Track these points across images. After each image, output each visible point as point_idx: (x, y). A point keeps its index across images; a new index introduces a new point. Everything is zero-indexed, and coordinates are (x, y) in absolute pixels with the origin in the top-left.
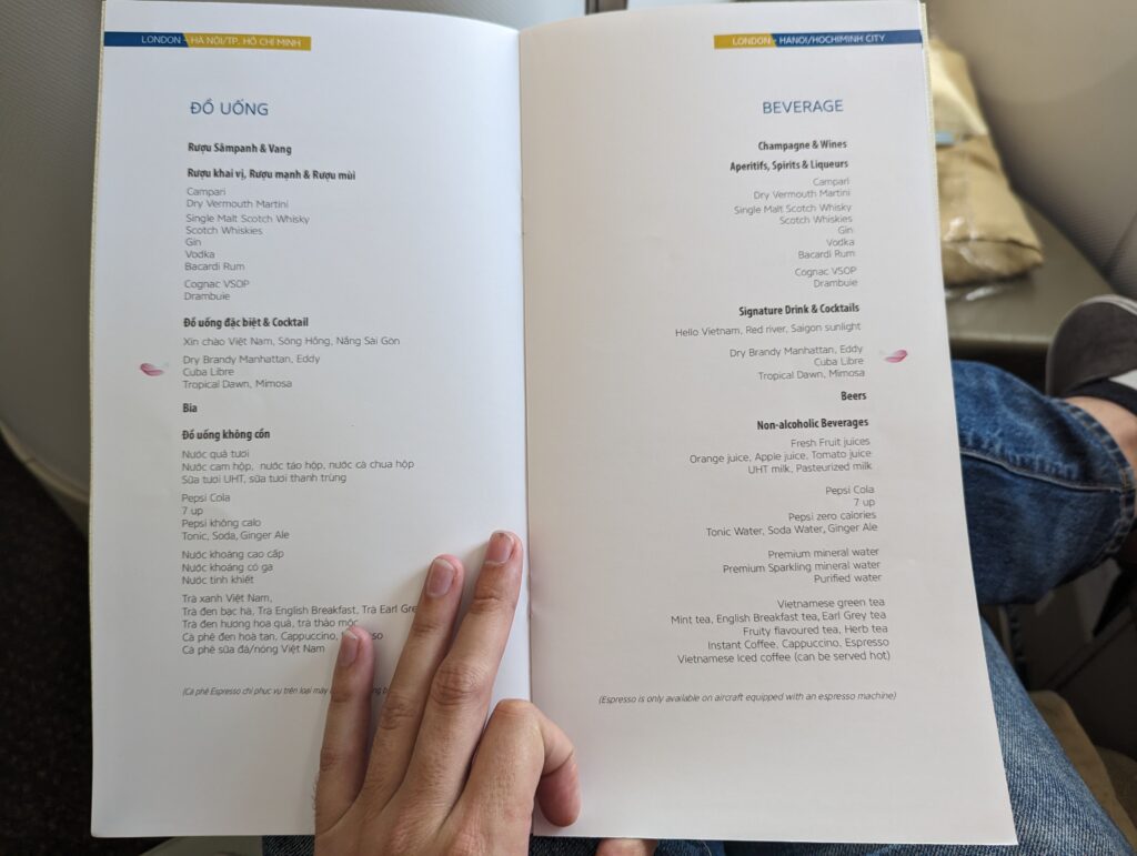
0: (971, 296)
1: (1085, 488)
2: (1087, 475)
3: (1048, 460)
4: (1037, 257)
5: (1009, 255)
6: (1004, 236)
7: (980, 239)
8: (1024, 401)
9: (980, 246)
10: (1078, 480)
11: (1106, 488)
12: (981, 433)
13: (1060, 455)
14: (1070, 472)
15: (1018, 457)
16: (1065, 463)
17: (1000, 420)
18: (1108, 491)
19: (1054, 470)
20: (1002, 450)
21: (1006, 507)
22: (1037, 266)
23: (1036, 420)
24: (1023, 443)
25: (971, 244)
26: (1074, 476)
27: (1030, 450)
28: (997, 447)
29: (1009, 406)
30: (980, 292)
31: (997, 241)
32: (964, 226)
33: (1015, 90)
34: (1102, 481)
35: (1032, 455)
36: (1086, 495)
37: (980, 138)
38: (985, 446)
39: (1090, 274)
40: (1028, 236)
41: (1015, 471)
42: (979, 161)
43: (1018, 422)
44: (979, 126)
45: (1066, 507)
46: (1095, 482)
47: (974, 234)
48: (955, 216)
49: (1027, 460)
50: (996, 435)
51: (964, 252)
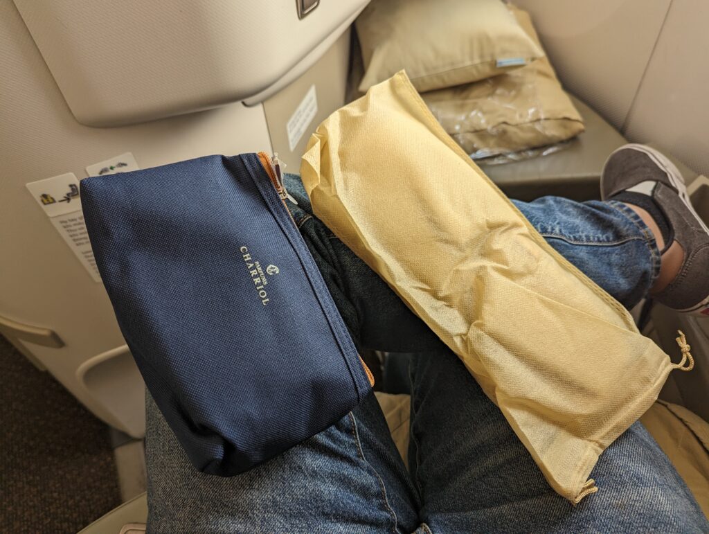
0: (545, 153)
1: (620, 242)
2: (618, 236)
3: (591, 234)
4: (581, 126)
5: (565, 127)
6: (561, 116)
7: (546, 119)
8: (570, 209)
9: (547, 123)
10: (614, 240)
11: (632, 238)
12: (545, 225)
13: (599, 231)
14: (607, 238)
15: (571, 236)
16: (603, 234)
17: (557, 217)
18: (634, 240)
19: (596, 239)
20: (560, 231)
21: (575, 259)
22: (581, 131)
23: (580, 217)
24: (574, 229)
25: (542, 122)
26: (611, 238)
27: (578, 232)
28: (557, 230)
29: (562, 213)
30: (551, 150)
31: (557, 119)
32: (537, 112)
33: (560, 30)
34: (628, 235)
35: (580, 234)
36: (623, 246)
37: (541, 59)
38: (549, 230)
39: (613, 134)
40: (575, 115)
41: (572, 242)
42: (542, 73)
43: (569, 220)
44: (540, 53)
45: (614, 255)
46: (624, 237)
47: (543, 116)
48: (531, 107)
49: (577, 237)
50: (555, 223)
51: (538, 127)
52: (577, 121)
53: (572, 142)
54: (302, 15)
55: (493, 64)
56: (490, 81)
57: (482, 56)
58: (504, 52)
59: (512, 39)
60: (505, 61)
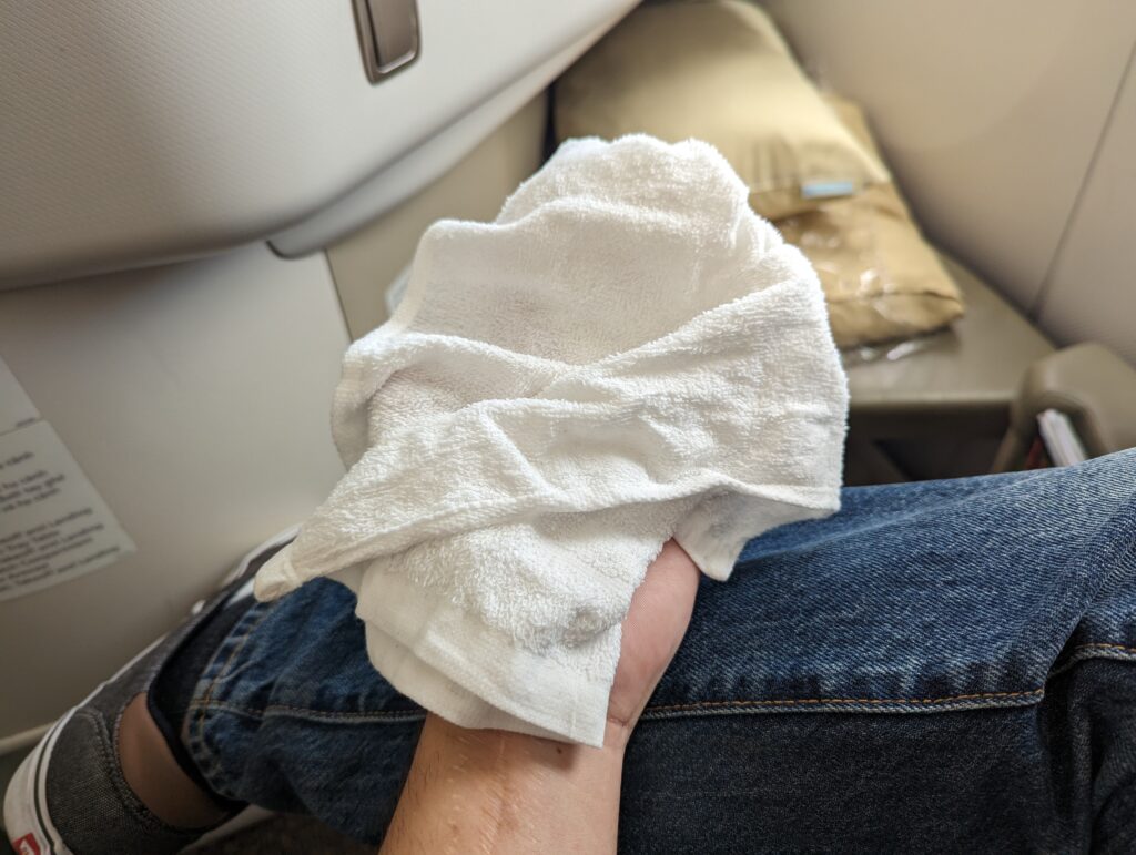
4: (957, 307)
22: (959, 316)
31: (914, 294)
32: (876, 281)
47: (887, 287)
52: (950, 298)
53: (940, 336)
54: (376, 77)
55: (797, 191)
56: (792, 223)
57: (776, 177)
58: (816, 172)
59: (830, 149)
60: (817, 187)
